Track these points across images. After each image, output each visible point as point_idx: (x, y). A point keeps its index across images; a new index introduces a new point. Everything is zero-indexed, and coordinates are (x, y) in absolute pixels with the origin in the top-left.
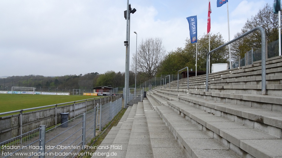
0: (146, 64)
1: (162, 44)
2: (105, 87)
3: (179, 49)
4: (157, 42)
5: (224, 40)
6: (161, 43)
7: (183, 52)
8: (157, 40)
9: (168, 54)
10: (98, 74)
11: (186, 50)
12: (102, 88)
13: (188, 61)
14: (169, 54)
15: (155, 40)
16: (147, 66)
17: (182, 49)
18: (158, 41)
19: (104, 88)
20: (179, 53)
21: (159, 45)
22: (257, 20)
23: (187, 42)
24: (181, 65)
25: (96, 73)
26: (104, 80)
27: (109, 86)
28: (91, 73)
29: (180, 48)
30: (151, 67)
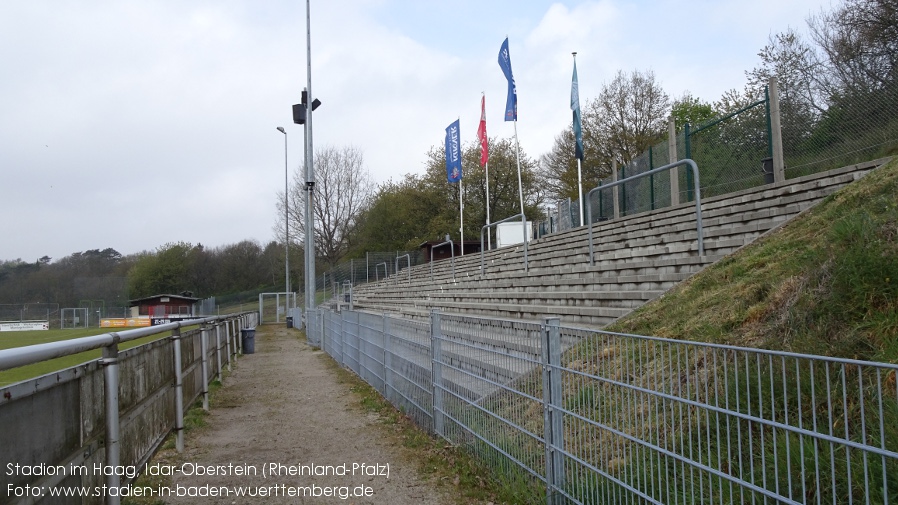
0: (321, 223)
1: (364, 166)
2: (171, 298)
3: (410, 179)
4: (350, 161)
5: (527, 157)
6: (360, 163)
7: (421, 186)
8: (349, 153)
9: (378, 191)
10: (116, 253)
11: (429, 181)
12: (162, 300)
13: (437, 213)
14: (382, 191)
15: (343, 154)
16: (322, 229)
17: (419, 178)
18: (352, 155)
19: (168, 300)
20: (411, 190)
21: (354, 169)
22: (600, 110)
23: (431, 159)
24: (417, 222)
25: (109, 251)
26: (156, 274)
27: (185, 295)
28: (89, 252)
29: (412, 174)
30: (334, 231)
